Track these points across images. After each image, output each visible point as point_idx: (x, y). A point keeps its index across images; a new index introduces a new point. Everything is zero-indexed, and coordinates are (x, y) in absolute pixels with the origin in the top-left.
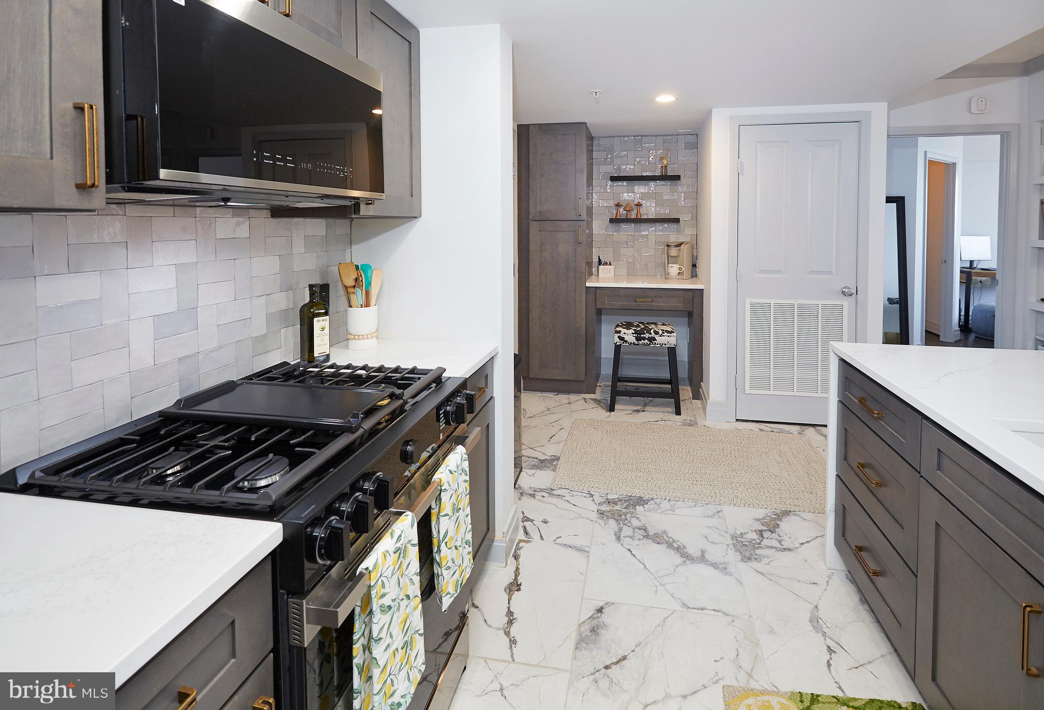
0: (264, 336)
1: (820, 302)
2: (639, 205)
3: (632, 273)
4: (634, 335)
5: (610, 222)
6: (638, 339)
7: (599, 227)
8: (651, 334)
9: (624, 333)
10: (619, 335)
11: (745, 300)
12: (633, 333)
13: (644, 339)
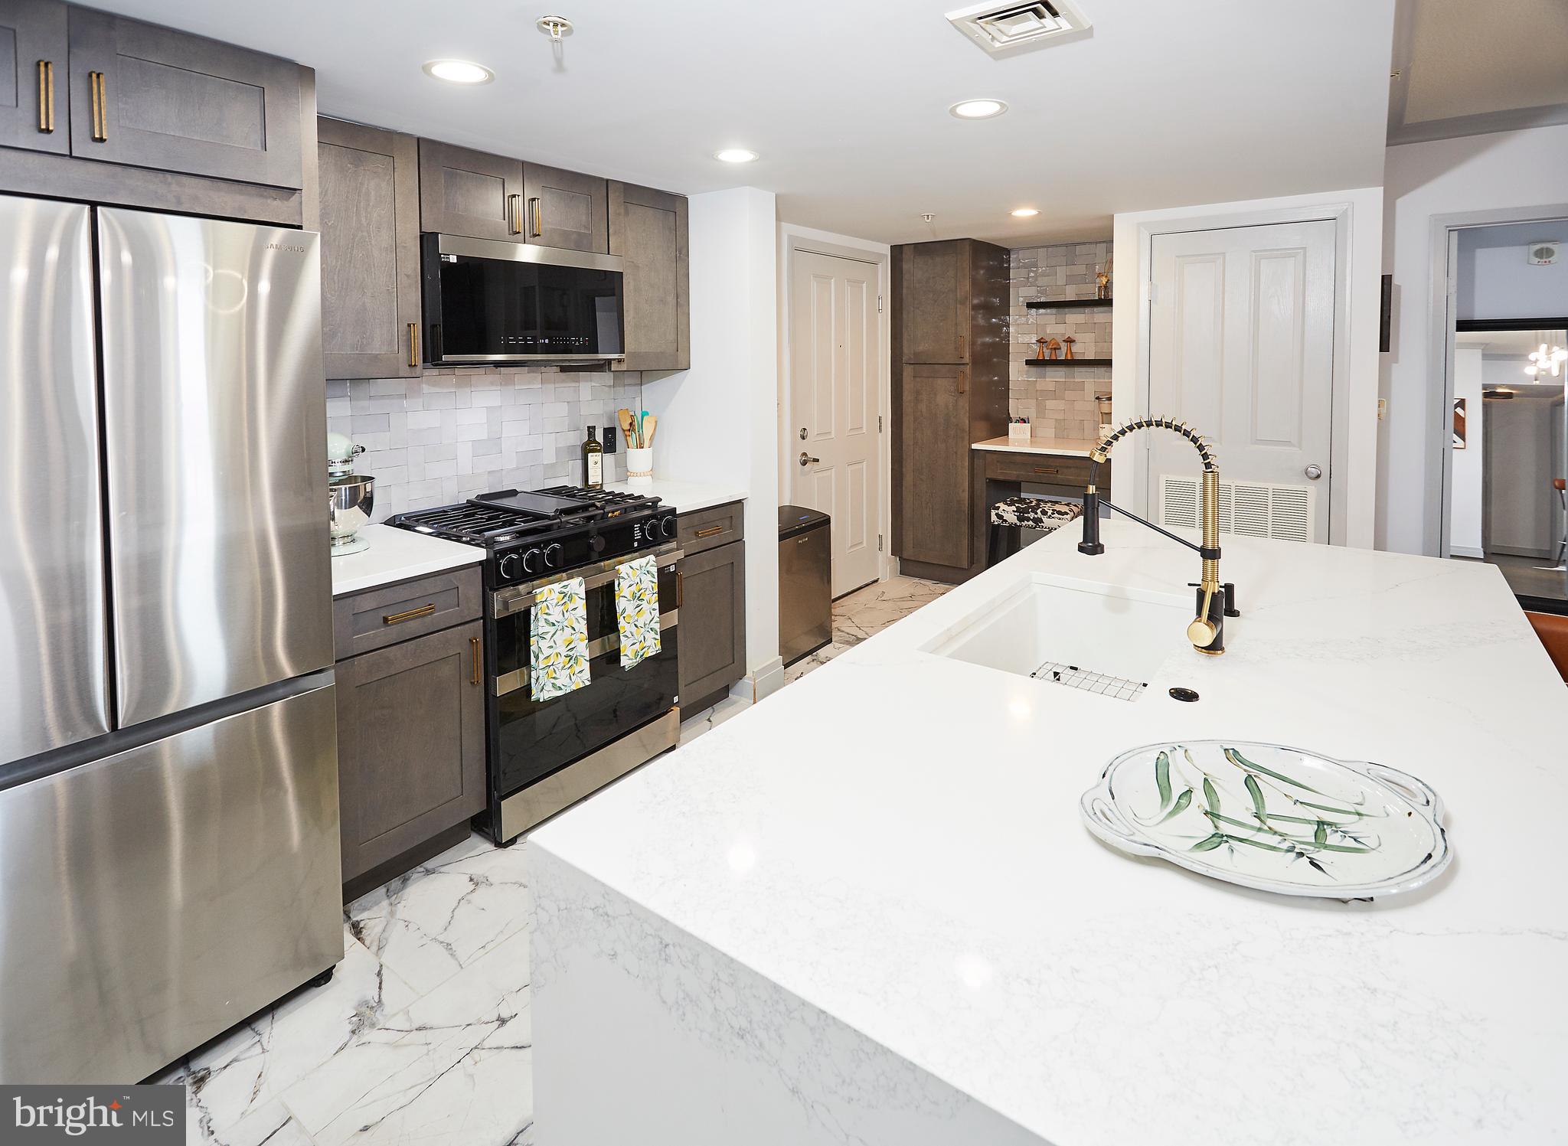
0: (553, 465)
1: (1271, 486)
2: (1070, 341)
3: (1061, 436)
4: (1016, 514)
5: (1026, 364)
6: (1019, 519)
7: (1017, 371)
8: (1036, 513)
9: (1004, 510)
10: (997, 511)
11: (1159, 477)
12: (1014, 511)
13: (1028, 519)
